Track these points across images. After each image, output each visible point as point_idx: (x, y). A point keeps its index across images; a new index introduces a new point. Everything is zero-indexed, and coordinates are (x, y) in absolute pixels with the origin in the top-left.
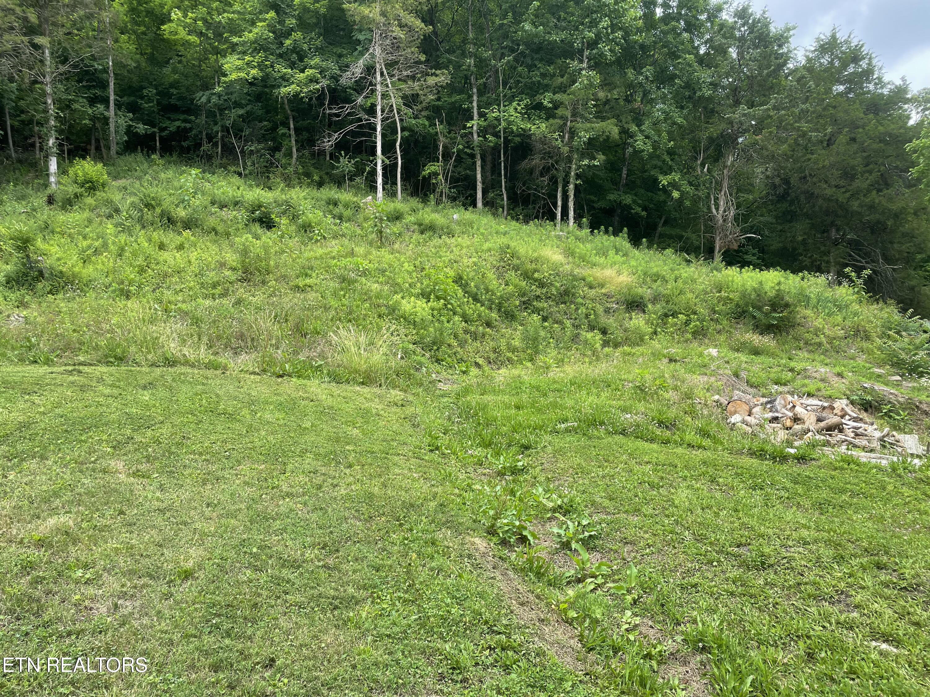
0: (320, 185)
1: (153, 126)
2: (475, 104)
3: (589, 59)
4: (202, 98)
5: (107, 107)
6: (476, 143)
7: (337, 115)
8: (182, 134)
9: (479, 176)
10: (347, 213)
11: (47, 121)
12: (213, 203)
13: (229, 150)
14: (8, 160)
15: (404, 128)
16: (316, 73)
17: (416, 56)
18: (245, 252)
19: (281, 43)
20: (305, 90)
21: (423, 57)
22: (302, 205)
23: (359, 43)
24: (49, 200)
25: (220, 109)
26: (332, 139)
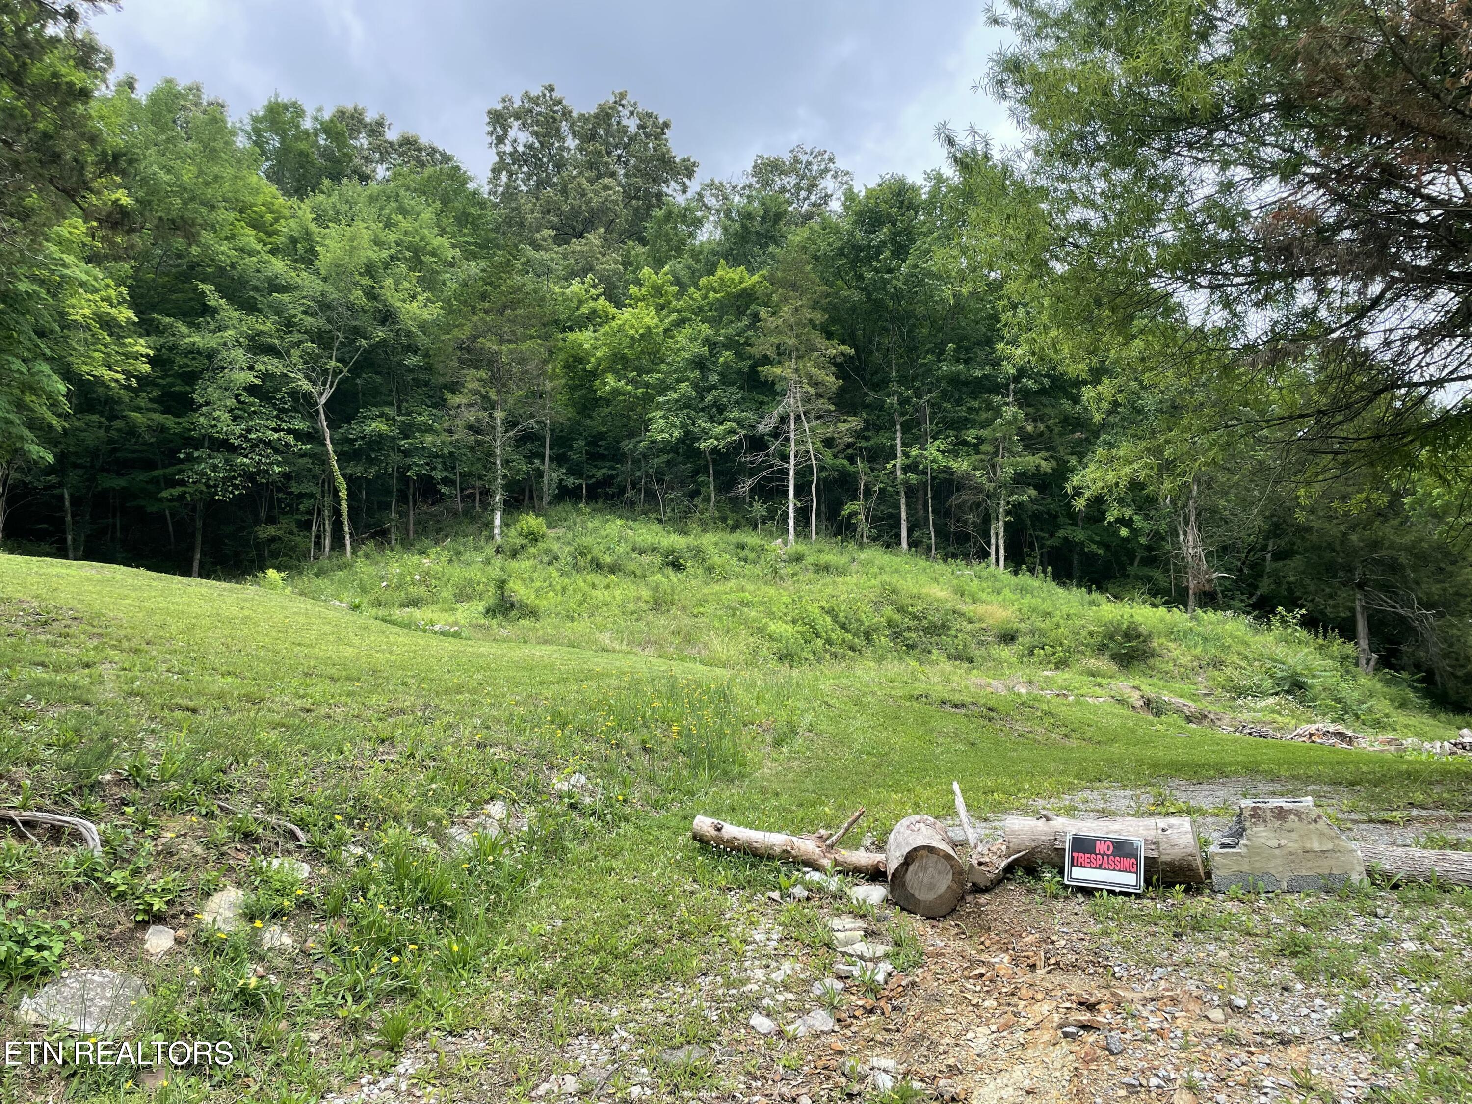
0: (735, 528)
1: (581, 477)
2: (898, 441)
3: (1015, 393)
4: (627, 445)
5: (543, 462)
6: (899, 481)
7: (752, 463)
8: (607, 481)
9: (903, 515)
10: (752, 556)
11: (495, 479)
12: (634, 550)
13: (651, 496)
14: (455, 514)
15: (821, 469)
16: (734, 425)
17: (826, 407)
18: (656, 589)
19: (702, 399)
20: (723, 442)
21: (832, 408)
22: (711, 550)
23: (777, 394)
24: (498, 550)
25: (645, 456)
26: (746, 485)
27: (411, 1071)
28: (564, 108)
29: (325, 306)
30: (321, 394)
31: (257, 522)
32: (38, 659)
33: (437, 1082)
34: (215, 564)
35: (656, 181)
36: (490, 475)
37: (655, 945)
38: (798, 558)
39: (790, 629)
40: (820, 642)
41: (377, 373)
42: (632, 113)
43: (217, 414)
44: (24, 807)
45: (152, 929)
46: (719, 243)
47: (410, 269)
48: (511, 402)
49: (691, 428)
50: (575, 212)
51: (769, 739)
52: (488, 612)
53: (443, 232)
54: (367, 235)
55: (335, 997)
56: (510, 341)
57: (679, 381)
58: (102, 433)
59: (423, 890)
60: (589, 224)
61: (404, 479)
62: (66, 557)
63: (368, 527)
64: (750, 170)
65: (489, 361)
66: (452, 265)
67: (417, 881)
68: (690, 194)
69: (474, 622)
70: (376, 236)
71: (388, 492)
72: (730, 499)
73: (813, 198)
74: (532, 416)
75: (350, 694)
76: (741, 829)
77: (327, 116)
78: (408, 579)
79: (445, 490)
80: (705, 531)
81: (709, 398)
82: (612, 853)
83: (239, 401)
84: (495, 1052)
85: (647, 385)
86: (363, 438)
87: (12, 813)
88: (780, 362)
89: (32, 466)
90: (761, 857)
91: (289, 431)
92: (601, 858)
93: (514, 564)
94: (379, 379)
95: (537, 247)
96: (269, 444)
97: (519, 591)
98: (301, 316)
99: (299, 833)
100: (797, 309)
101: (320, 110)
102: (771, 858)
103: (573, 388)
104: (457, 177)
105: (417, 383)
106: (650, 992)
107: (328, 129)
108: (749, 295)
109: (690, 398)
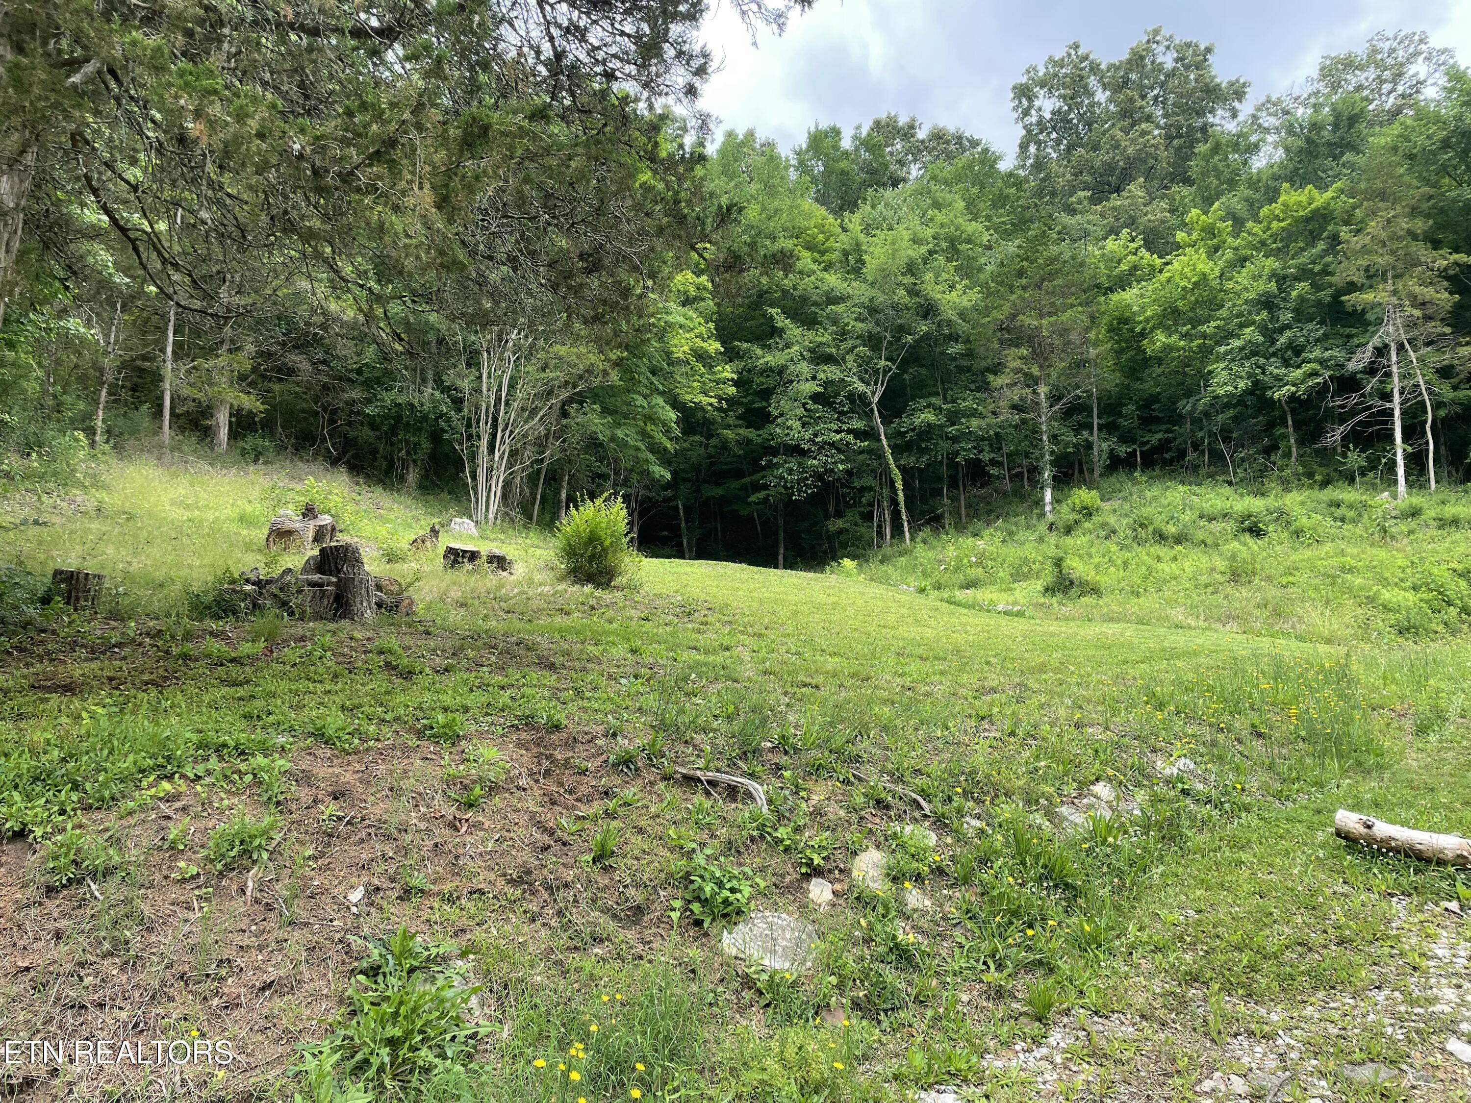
0: (1325, 484)
1: (1134, 443)
4: (1185, 406)
5: (1091, 434)
7: (1342, 407)
8: (1164, 446)
10: (1351, 514)
11: (1043, 456)
12: (1201, 517)
13: (1217, 457)
14: (1005, 494)
15: (1437, 406)
16: (1315, 365)
17: (1439, 330)
18: (1233, 558)
19: (1273, 342)
20: (1303, 388)
21: (1448, 330)
22: (1297, 510)
23: (1369, 324)
24: (1051, 528)
25: (1207, 414)
26: (1336, 434)
27: (1062, 1044)
28: (1092, 62)
29: (873, 310)
30: (874, 393)
31: (827, 517)
32: (691, 644)
33: (1092, 1061)
34: (795, 557)
35: (1200, 113)
36: (1037, 453)
37: (1310, 950)
38: (1414, 513)
39: (1411, 598)
40: (1453, 611)
41: (921, 366)
42: (1168, 48)
43: (790, 423)
44: (707, 768)
45: (814, 881)
46: (1281, 165)
47: (949, 260)
48: (1054, 375)
49: (1261, 377)
50: (1109, 167)
51: (1408, 724)
52: (1047, 590)
53: (975, 217)
54: (906, 235)
55: (977, 961)
56: (1049, 314)
57: (1241, 326)
58: (702, 451)
59: (1045, 867)
60: (1126, 177)
61: (954, 465)
62: (682, 557)
63: (923, 513)
64: (1315, 74)
65: (1030, 337)
66: (989, 248)
67: (1038, 857)
68: (1241, 117)
69: (1034, 601)
70: (915, 234)
71: (940, 479)
72: (1317, 452)
73: (1400, 89)
74: (1078, 387)
75: (942, 673)
76: (1398, 827)
77: (864, 132)
78: (965, 561)
79: (994, 471)
80: (1287, 490)
81: (1282, 340)
82: (1237, 845)
83: (806, 410)
84: (1147, 1039)
85: (1204, 336)
86: (914, 430)
87: (699, 773)
88: (1371, 287)
89: (654, 483)
90: (1428, 861)
91: (849, 431)
92: (1226, 849)
93: (1069, 541)
94: (923, 371)
95: (1071, 211)
96: (832, 445)
97: (1077, 567)
98: (853, 323)
99: (923, 803)
100: (1389, 221)
101: (858, 128)
102: (1441, 862)
103: (1119, 353)
104: (988, 160)
105: (961, 370)
106: (1313, 999)
107: (867, 144)
108: (1324, 216)
109: (1257, 345)
